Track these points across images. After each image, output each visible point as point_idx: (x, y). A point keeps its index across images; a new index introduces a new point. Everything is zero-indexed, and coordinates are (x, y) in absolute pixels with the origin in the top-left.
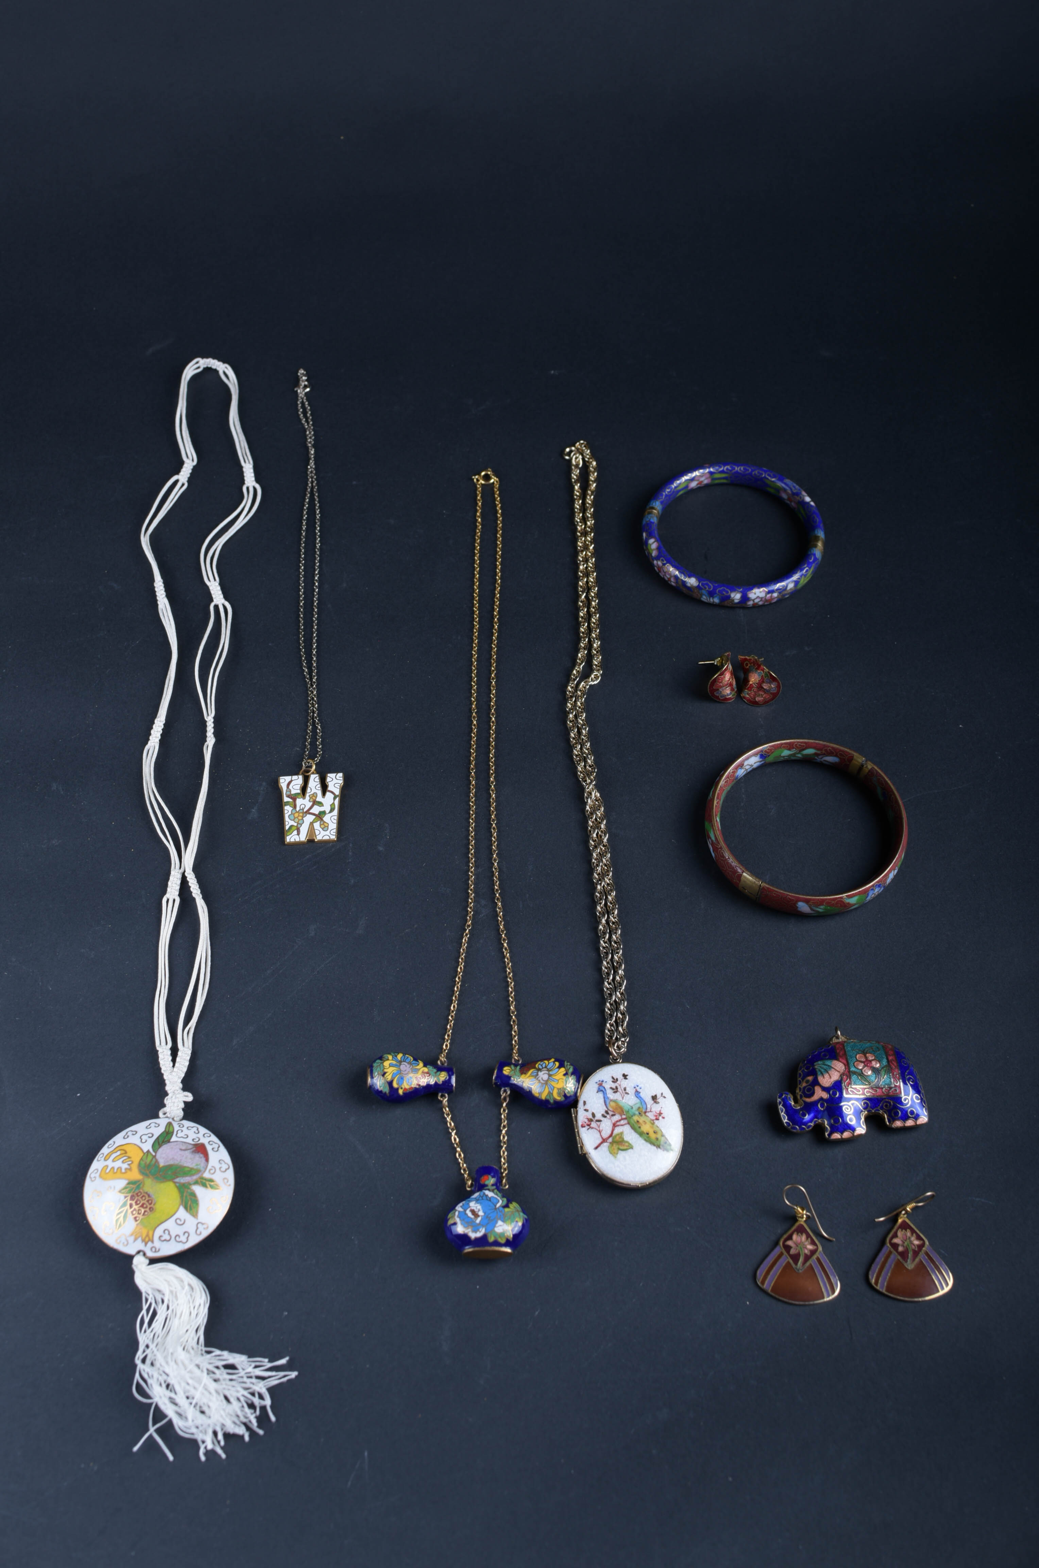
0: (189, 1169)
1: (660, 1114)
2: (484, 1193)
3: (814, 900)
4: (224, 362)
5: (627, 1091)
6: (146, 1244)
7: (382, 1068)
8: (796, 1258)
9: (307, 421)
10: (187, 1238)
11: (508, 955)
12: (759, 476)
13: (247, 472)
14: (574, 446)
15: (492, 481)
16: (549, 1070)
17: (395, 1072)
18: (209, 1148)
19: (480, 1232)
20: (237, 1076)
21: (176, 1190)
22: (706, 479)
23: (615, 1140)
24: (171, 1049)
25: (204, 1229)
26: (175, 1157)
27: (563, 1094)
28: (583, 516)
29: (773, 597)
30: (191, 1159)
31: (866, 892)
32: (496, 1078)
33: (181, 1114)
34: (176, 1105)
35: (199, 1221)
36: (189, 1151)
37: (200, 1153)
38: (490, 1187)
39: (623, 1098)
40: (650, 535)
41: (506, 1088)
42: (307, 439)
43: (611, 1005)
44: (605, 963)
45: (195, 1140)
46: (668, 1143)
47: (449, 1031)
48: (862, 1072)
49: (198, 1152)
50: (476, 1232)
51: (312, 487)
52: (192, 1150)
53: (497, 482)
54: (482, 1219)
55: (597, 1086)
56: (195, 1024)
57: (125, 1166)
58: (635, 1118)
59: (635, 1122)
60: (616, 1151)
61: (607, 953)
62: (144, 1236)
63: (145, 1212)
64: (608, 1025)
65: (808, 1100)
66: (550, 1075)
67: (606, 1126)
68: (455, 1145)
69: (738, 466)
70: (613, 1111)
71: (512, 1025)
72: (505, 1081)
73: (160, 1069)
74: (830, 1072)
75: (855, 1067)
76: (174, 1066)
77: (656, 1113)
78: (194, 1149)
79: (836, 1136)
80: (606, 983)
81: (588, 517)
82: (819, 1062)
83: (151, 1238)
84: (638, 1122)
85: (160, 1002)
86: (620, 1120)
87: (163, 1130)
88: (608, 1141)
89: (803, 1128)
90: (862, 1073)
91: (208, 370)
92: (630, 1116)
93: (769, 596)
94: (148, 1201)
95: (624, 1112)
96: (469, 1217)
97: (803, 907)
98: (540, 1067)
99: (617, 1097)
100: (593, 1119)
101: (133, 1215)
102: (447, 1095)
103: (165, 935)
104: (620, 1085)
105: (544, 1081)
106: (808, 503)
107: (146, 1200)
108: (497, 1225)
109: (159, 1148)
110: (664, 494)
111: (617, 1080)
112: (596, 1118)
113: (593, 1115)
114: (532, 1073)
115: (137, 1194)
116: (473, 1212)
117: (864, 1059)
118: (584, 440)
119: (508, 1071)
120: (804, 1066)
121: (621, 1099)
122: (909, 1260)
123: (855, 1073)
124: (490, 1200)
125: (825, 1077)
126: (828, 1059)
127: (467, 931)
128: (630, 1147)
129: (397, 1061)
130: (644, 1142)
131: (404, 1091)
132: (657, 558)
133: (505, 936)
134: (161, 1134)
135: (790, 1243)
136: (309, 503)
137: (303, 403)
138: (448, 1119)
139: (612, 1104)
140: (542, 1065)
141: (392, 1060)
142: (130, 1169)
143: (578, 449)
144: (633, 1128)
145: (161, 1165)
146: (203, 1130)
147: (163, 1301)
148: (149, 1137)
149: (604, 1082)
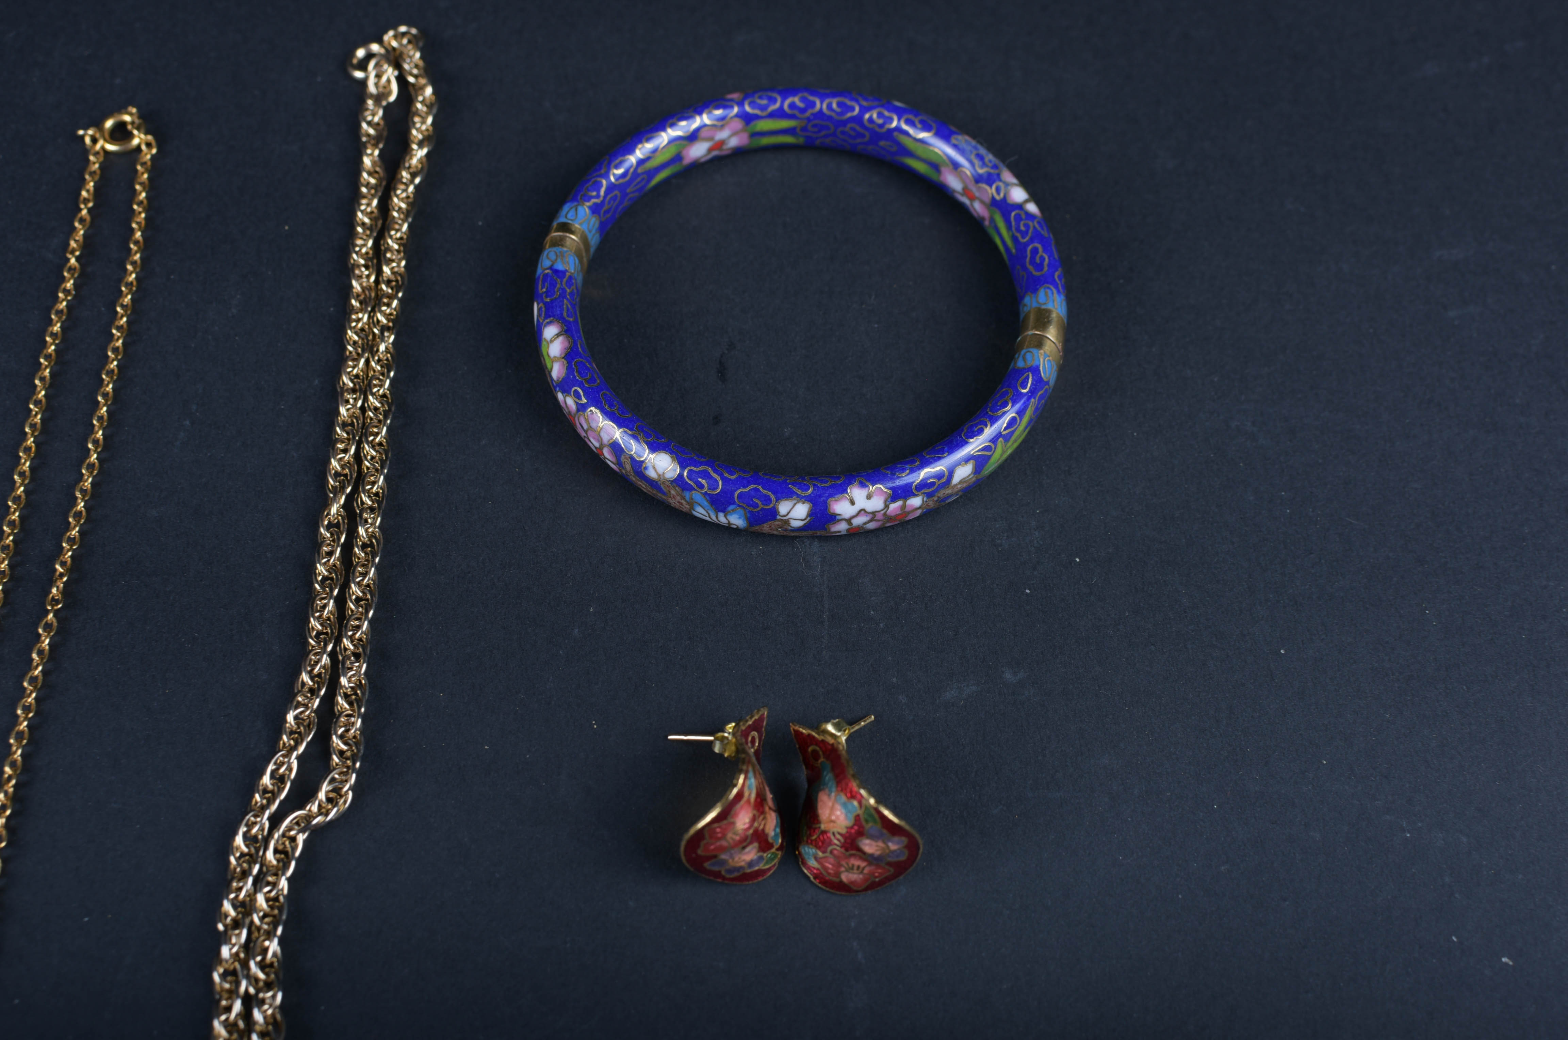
12: (881, 126)
14: (380, 41)
15: (136, 142)
22: (734, 134)
28: (376, 248)
29: (907, 509)
40: (551, 313)
53: (147, 144)
69: (823, 97)
81: (389, 249)
93: (895, 506)
106: (1020, 207)
110: (604, 182)
118: (409, 25)
132: (565, 386)
143: (389, 49)
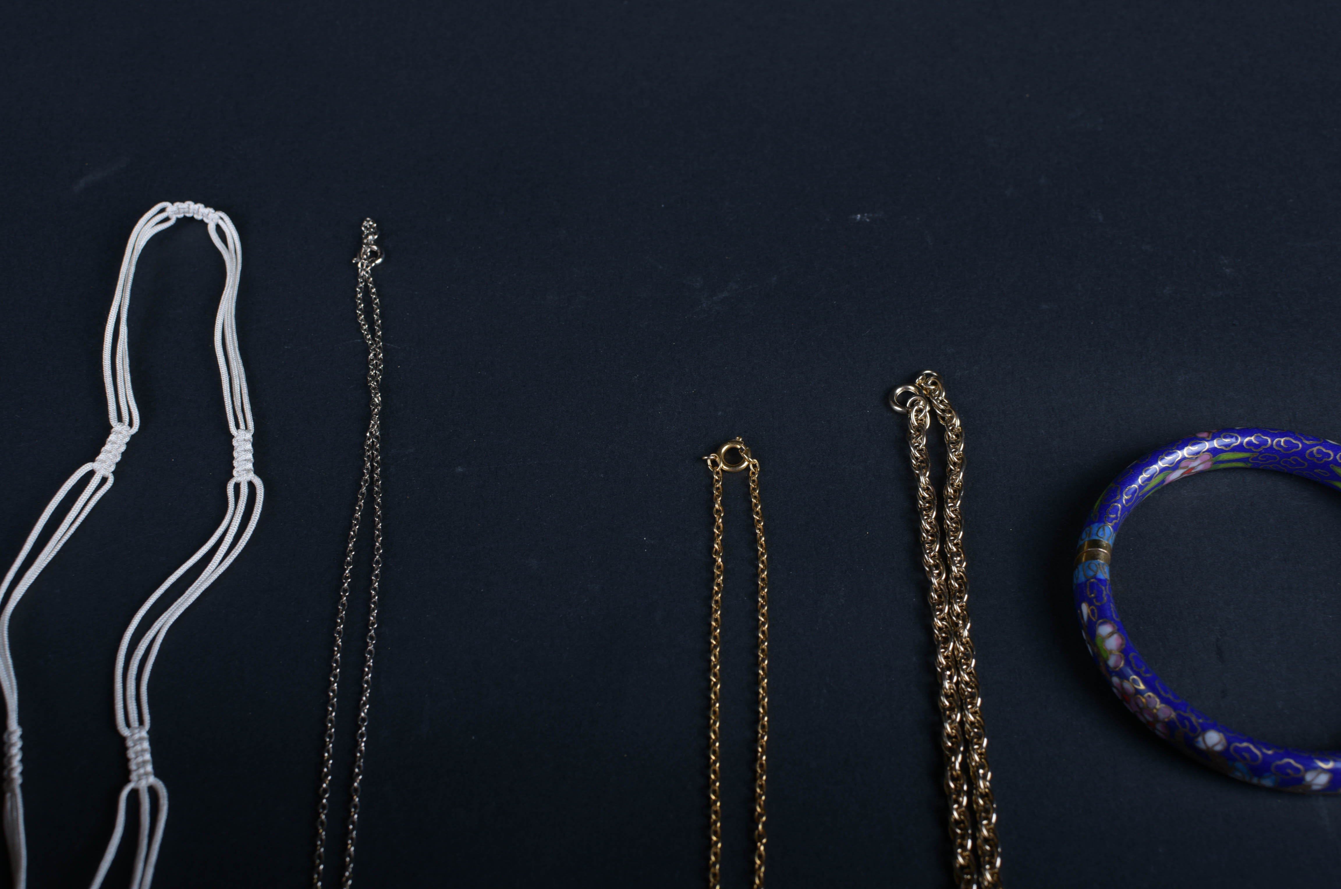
4: (216, 209)
9: (372, 330)
12: (1319, 459)
13: (239, 449)
14: (913, 383)
15: (745, 464)
22: (1203, 463)
28: (941, 551)
40: (1102, 615)
42: (368, 370)
51: (372, 482)
53: (754, 466)
69: (1273, 437)
81: (952, 553)
91: (186, 222)
110: (1119, 506)
118: (933, 369)
136: (362, 522)
137: (366, 290)
143: (920, 388)
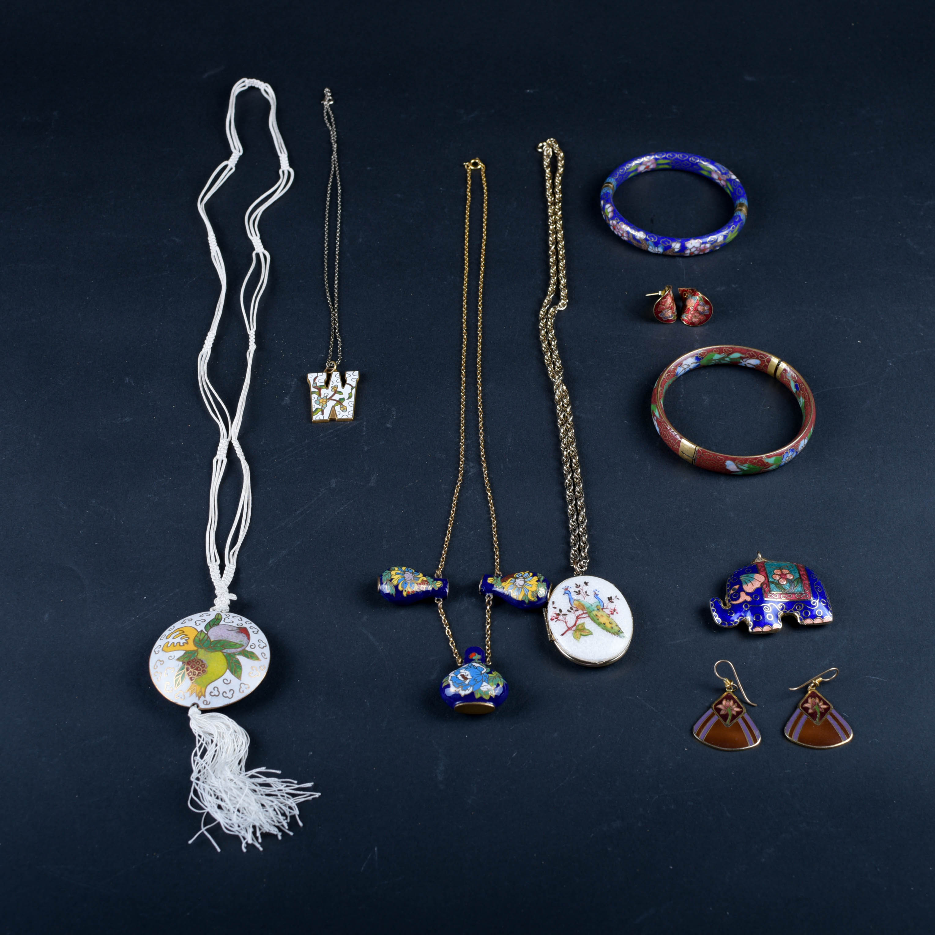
0: (234, 643)
1: (615, 610)
2: (472, 664)
3: (739, 459)
4: (265, 82)
5: (587, 594)
6: (199, 699)
7: (390, 576)
8: (725, 717)
9: (331, 125)
10: (232, 695)
11: (492, 501)
12: (694, 161)
13: (283, 160)
14: (546, 142)
15: (479, 167)
16: (524, 578)
17: (400, 578)
18: (250, 631)
19: (469, 690)
20: (273, 586)
21: (223, 657)
22: (652, 164)
23: (578, 628)
24: (220, 565)
25: (246, 688)
26: (224, 635)
27: (536, 596)
28: (553, 191)
29: (706, 248)
30: (236, 636)
31: (781, 454)
32: (482, 587)
33: (228, 608)
34: (223, 602)
35: (242, 682)
36: (234, 631)
37: (243, 634)
38: (476, 661)
39: (584, 598)
40: (607, 202)
41: (490, 594)
42: (331, 138)
43: (575, 536)
44: (570, 507)
45: (239, 625)
46: (621, 631)
47: (444, 555)
48: (778, 581)
49: (242, 633)
50: (465, 691)
51: (335, 171)
52: (236, 631)
53: (483, 167)
54: (470, 680)
55: (563, 591)
56: (238, 549)
57: (182, 641)
58: (595, 613)
59: (594, 616)
60: (578, 636)
61: (572, 500)
62: (198, 692)
63: (199, 673)
64: (573, 551)
65: (735, 603)
66: (525, 582)
67: (571, 619)
68: (449, 636)
69: (678, 154)
70: (576, 608)
71: (494, 552)
72: (489, 588)
73: (211, 578)
74: (752, 582)
75: (773, 578)
76: (222, 576)
77: (611, 609)
78: (238, 630)
79: (758, 629)
80: (571, 522)
81: (557, 192)
82: (744, 575)
83: (203, 693)
84: (596, 615)
85: (211, 532)
86: (582, 614)
87: (214, 617)
88: (572, 629)
89: (731, 623)
90: (779, 583)
91: (252, 89)
92: (590, 611)
93: (703, 246)
94: (201, 666)
95: (585, 608)
96: (459, 680)
97: (731, 466)
98: (517, 576)
99: (580, 597)
100: (560, 613)
101: (189, 675)
102: (441, 600)
103: (215, 485)
104: (582, 590)
105: (520, 586)
106: (734, 180)
107: (200, 665)
108: (482, 685)
109: (210, 629)
110: (618, 173)
111: (580, 586)
112: (563, 613)
113: (560, 611)
114: (511, 581)
115: (193, 660)
116: (463, 676)
117: (779, 573)
118: (554, 138)
119: (492, 580)
120: (731, 579)
121: (583, 599)
122: (817, 719)
123: (772, 583)
124: (477, 669)
125: (749, 585)
126: (751, 573)
127: (459, 484)
128: (591, 634)
129: (402, 571)
130: (602, 630)
131: (407, 593)
132: (613, 218)
133: (489, 487)
134: (213, 619)
135: (720, 706)
136: (332, 182)
137: (327, 112)
138: (443, 618)
139: (576, 602)
140: (519, 575)
141: (398, 570)
142: (187, 643)
143: (548, 144)
144: (593, 620)
145: (212, 640)
146: (245, 619)
147: (212, 741)
148: (202, 622)
149: (569, 587)
